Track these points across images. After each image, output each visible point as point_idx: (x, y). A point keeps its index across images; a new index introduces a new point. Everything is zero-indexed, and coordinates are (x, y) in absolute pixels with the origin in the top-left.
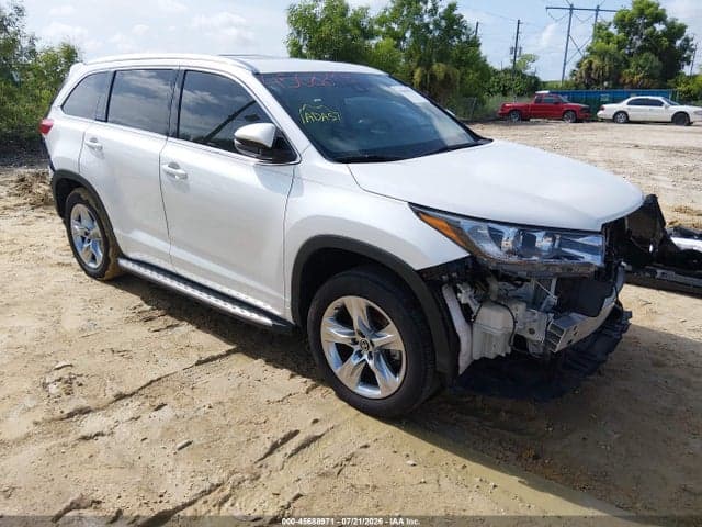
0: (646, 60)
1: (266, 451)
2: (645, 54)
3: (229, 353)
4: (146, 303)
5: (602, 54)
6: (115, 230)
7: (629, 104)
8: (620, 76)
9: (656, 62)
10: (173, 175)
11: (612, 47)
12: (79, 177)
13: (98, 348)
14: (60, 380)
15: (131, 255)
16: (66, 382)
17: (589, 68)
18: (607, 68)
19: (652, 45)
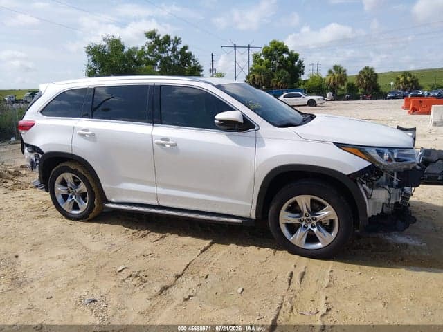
0: (282, 73)
1: (288, 284)
2: (282, 70)
3: (211, 244)
4: (130, 228)
5: (259, 71)
6: (103, 185)
7: (284, 97)
8: (270, 83)
9: (287, 74)
10: (163, 145)
11: (264, 67)
12: (72, 155)
13: (133, 256)
14: (130, 276)
15: (113, 200)
16: (136, 277)
17: (254, 79)
18: (263, 79)
19: (284, 64)
